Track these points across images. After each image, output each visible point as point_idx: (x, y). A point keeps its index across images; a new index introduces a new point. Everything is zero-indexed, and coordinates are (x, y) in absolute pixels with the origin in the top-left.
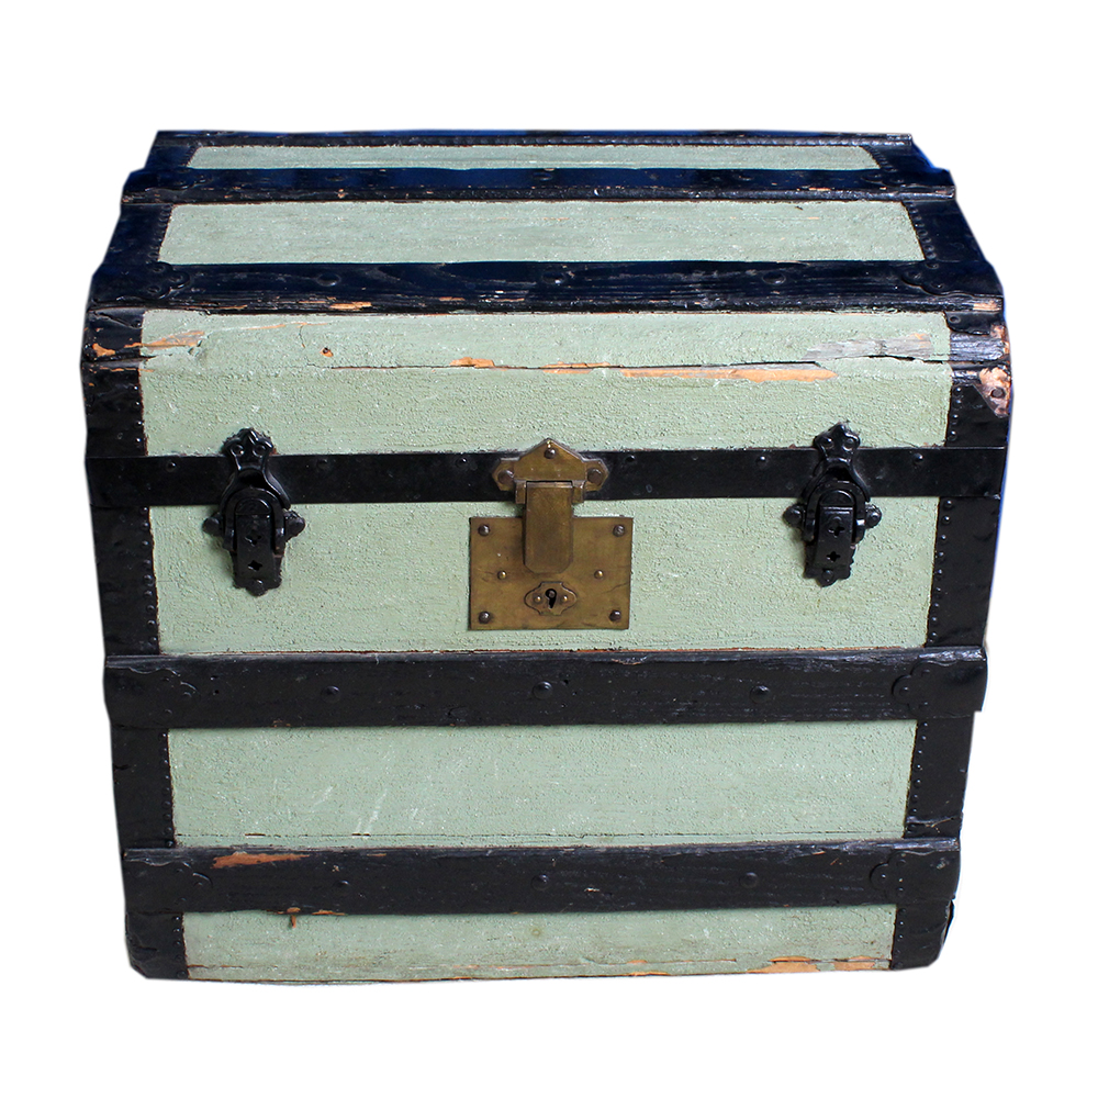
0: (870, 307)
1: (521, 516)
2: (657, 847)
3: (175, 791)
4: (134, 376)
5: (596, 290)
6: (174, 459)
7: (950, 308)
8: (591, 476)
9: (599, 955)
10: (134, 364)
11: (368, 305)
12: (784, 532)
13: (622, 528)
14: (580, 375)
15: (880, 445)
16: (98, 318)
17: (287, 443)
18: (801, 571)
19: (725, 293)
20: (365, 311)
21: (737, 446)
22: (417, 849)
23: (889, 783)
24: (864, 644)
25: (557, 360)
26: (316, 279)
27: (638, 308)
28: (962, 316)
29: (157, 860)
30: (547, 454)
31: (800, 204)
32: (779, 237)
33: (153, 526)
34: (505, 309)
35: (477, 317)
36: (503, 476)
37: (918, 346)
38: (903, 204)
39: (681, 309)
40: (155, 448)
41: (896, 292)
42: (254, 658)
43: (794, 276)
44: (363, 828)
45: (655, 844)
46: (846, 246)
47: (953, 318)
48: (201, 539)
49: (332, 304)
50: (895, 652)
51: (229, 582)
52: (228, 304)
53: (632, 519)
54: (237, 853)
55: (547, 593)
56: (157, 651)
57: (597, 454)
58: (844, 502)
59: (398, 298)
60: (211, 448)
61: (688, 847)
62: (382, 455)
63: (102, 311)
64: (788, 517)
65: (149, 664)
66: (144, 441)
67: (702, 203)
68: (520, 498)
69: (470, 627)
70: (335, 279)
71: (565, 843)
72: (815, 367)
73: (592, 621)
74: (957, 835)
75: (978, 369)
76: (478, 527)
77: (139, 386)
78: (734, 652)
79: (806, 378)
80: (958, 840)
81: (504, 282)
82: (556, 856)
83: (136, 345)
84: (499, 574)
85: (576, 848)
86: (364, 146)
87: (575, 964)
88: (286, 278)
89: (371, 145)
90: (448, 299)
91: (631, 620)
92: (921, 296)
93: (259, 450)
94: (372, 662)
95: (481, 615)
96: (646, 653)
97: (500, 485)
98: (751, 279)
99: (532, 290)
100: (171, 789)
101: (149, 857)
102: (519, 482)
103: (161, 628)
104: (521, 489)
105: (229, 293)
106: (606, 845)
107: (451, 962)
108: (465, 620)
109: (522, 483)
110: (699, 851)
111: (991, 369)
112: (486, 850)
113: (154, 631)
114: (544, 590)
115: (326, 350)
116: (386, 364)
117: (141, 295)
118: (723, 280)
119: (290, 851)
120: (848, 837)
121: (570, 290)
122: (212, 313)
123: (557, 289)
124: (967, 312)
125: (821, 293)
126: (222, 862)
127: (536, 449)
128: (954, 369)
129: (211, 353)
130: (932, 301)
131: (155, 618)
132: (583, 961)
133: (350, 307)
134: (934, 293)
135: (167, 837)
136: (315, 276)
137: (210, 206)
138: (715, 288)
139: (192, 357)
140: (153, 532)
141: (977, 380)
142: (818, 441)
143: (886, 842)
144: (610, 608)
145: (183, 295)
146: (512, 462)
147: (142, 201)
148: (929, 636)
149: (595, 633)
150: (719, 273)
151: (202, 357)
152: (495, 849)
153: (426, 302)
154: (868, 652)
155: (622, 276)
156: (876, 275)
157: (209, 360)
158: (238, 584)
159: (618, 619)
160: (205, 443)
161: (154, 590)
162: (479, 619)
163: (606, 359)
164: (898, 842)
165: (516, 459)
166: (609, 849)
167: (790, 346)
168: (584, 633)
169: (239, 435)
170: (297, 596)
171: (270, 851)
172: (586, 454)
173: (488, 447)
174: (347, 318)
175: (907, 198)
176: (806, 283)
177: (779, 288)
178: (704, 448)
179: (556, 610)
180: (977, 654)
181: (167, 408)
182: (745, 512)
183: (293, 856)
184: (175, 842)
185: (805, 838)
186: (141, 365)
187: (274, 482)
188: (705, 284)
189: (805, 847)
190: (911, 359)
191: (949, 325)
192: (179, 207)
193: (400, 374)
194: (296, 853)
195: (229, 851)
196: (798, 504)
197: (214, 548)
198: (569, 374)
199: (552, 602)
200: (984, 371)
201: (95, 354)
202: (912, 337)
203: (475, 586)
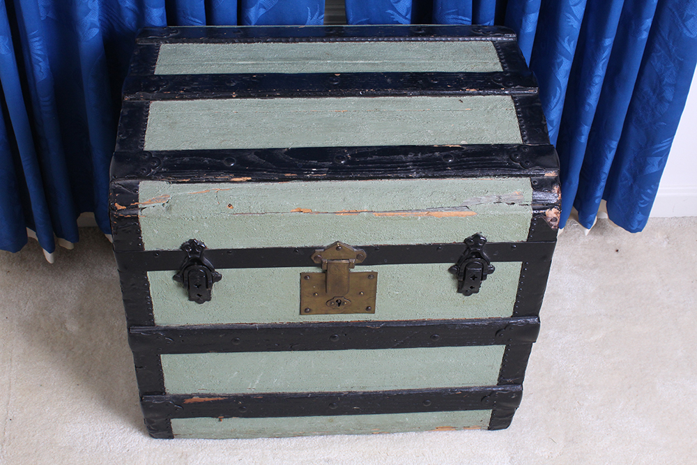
0: (495, 176)
1: (325, 272)
2: (386, 391)
3: (165, 375)
4: (136, 219)
5: (361, 168)
6: (157, 252)
7: (533, 176)
8: (358, 257)
9: (359, 428)
10: (136, 212)
11: (250, 178)
12: (449, 275)
13: (373, 276)
14: (353, 215)
15: (496, 241)
16: (116, 186)
17: (211, 244)
18: (456, 290)
19: (424, 169)
20: (248, 181)
21: (428, 243)
22: (277, 394)
23: (492, 367)
24: (484, 316)
25: (343, 209)
26: (223, 161)
27: (381, 178)
28: (539, 180)
29: (157, 401)
30: (337, 248)
31: (462, 98)
32: (451, 124)
33: (149, 278)
34: (317, 179)
35: (303, 184)
36: (316, 257)
37: (517, 198)
38: (512, 98)
39: (403, 178)
40: (148, 247)
41: (507, 167)
42: (200, 327)
43: (458, 156)
44: (252, 386)
45: (385, 390)
46: (483, 130)
47: (534, 182)
48: (173, 283)
49: (232, 178)
50: (498, 319)
51: (187, 298)
52: (180, 178)
53: (377, 273)
54: (194, 398)
55: (337, 301)
56: (153, 324)
57: (361, 247)
58: (478, 266)
59: (265, 174)
60: (176, 247)
61: (400, 391)
62: (258, 249)
63: (119, 182)
64: (450, 270)
65: (150, 331)
66: (143, 244)
67: (413, 97)
68: (325, 267)
69: (301, 314)
70: (233, 161)
71: (344, 390)
72: (467, 209)
73: (358, 311)
74: (521, 384)
75: (545, 209)
76: (304, 277)
77: (139, 223)
78: (424, 321)
79: (462, 216)
80: (522, 386)
81: (316, 162)
82: (340, 396)
83: (136, 203)
84: (314, 294)
85: (349, 392)
86: (244, 43)
87: (349, 430)
88: (209, 161)
89: (248, 42)
90: (289, 175)
91: (376, 310)
92: (519, 169)
93: (199, 249)
94: (255, 329)
95: (306, 309)
96: (383, 322)
97: (315, 261)
98: (437, 159)
99: (330, 168)
100: (163, 374)
101: (155, 400)
102: (324, 261)
103: (155, 316)
104: (325, 263)
105: (181, 172)
106: (362, 390)
107: (292, 431)
108: (299, 311)
109: (325, 261)
110: (404, 393)
111: (551, 208)
112: (308, 394)
113: (152, 317)
114: (335, 300)
115: (230, 205)
116: (259, 212)
117: (137, 173)
118: (423, 160)
119: (219, 396)
120: (472, 385)
121: (349, 168)
122: (173, 183)
123: (342, 167)
124: (541, 178)
125: (471, 168)
126: (188, 401)
127: (332, 246)
128: (534, 210)
129: (173, 208)
130: (526, 172)
131: (152, 313)
132: (351, 429)
133: (241, 179)
134: (526, 168)
135: (162, 391)
136: (223, 159)
137: (169, 102)
138: (420, 165)
139: (164, 208)
140: (149, 280)
141: (544, 214)
142: (467, 240)
143: (489, 387)
144: (366, 306)
145: (158, 173)
146: (321, 252)
147: (134, 99)
148: (514, 313)
149: (359, 315)
150: (421, 155)
151: (169, 209)
152: (312, 393)
153: (278, 176)
154: (485, 320)
155: (374, 157)
156: (497, 155)
157: (173, 211)
158: (191, 299)
159: (370, 309)
160: (173, 244)
161: (151, 302)
162: (304, 310)
163: (366, 208)
164: (494, 387)
165: (323, 250)
166: (364, 392)
167: (455, 200)
168: (354, 315)
169: (188, 242)
170: (219, 303)
171: (209, 396)
172: (357, 247)
173: (309, 245)
174: (240, 185)
175: (514, 94)
176: (464, 161)
177: (451, 165)
178: (412, 243)
179: (341, 307)
180: (536, 320)
181: (153, 232)
182: (431, 268)
183: (220, 398)
184: (166, 393)
185: (453, 386)
186: (139, 213)
187: (206, 261)
188: (415, 162)
189: (452, 390)
190: (513, 204)
191: (533, 186)
192: (153, 102)
193: (266, 216)
194: (221, 397)
195: (191, 396)
196: (456, 265)
197: (179, 286)
198: (348, 215)
199: (339, 304)
200: (548, 210)
201: (116, 208)
202: (514, 194)
203: (303, 299)
